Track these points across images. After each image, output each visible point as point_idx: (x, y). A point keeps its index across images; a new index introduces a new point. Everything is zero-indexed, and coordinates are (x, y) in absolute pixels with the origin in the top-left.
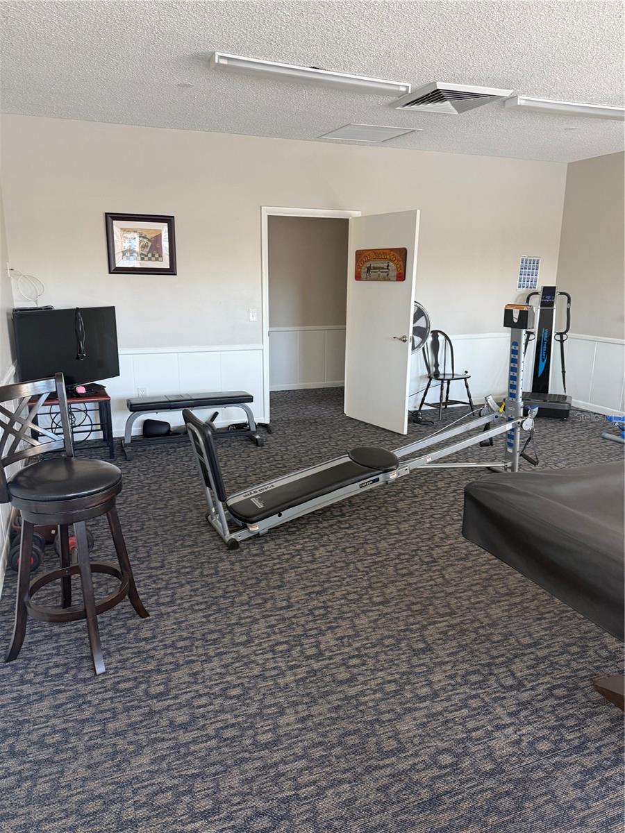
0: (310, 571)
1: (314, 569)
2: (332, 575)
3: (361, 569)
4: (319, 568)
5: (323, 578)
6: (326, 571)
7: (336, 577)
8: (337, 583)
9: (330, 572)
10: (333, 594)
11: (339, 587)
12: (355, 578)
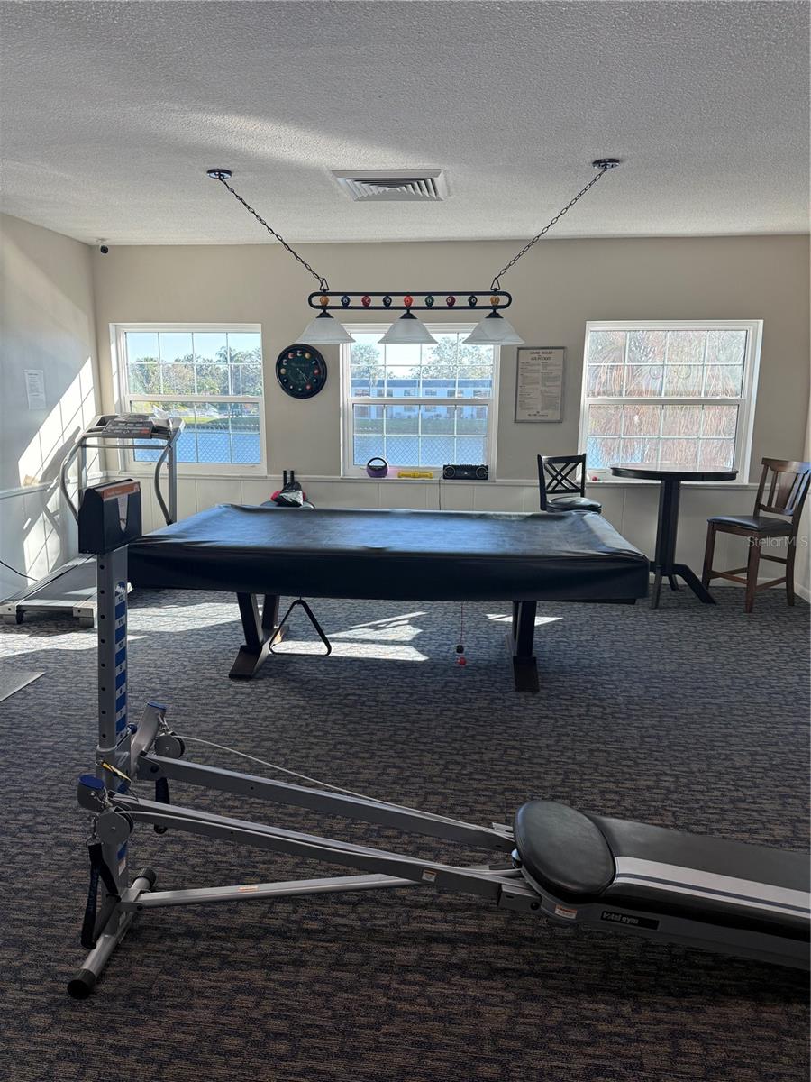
0: (749, 831)
1: (743, 832)
2: (717, 816)
3: (670, 814)
4: (733, 832)
5: (731, 816)
6: (725, 825)
7: (711, 814)
8: (712, 805)
9: (718, 821)
10: (723, 795)
11: (711, 801)
12: (685, 806)
